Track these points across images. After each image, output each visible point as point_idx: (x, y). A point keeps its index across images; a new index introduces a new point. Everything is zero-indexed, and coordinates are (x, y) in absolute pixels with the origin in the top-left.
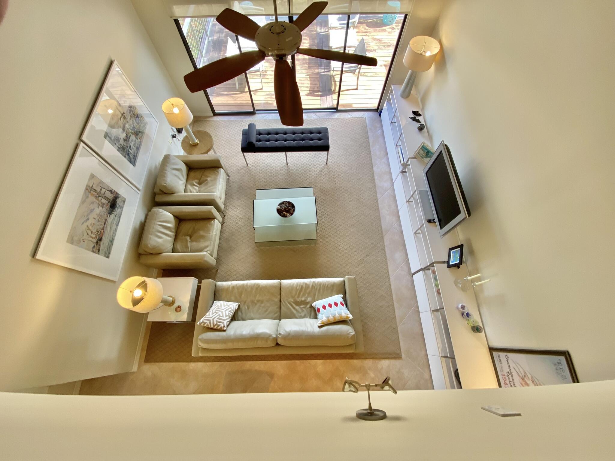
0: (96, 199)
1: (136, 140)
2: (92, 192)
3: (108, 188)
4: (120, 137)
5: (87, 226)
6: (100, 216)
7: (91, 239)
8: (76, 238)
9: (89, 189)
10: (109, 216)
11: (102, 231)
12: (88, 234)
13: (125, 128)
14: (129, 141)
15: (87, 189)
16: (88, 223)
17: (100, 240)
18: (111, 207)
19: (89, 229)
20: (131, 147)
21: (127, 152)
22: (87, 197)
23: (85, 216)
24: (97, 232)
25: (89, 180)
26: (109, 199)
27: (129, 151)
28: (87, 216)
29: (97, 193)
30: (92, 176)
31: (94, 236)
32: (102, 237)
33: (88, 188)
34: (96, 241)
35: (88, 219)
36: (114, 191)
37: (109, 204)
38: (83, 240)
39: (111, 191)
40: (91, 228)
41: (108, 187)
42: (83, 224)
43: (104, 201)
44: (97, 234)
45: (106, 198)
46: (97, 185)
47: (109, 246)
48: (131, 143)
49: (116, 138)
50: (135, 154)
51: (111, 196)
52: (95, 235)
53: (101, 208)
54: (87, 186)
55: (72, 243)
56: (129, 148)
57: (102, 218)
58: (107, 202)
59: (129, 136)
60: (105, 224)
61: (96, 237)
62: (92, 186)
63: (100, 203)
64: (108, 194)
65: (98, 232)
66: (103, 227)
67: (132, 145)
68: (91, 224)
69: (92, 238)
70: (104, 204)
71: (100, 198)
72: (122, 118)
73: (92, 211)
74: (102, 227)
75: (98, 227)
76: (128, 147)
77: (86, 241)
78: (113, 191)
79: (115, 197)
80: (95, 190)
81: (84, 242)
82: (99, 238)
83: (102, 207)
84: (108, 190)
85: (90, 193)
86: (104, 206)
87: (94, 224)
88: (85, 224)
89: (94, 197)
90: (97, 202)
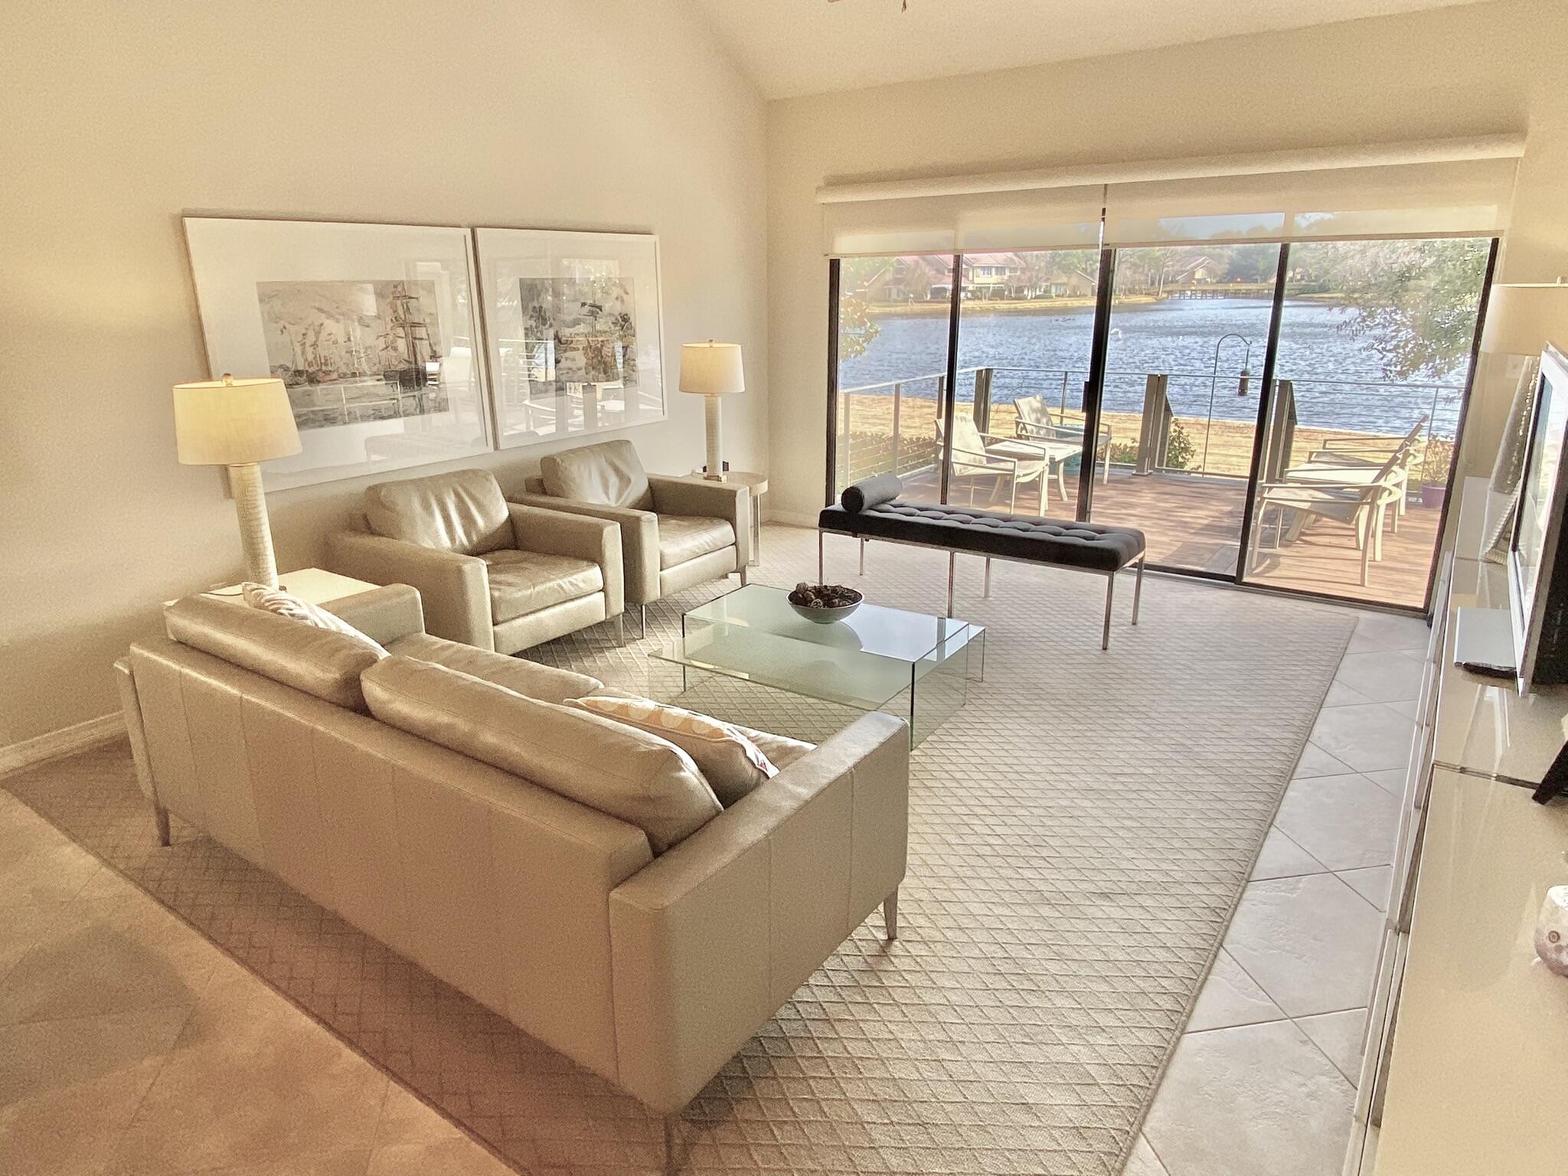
0: (393, 322)
1: (583, 372)
2: (399, 303)
3: (435, 344)
4: (552, 320)
5: (322, 325)
6: (364, 351)
7: (298, 349)
8: (277, 305)
9: (400, 293)
10: (379, 377)
11: (334, 376)
12: (305, 335)
13: (577, 326)
14: (565, 351)
15: (395, 287)
16: (329, 325)
17: (313, 380)
18: (402, 373)
19: (318, 334)
20: (558, 365)
22: (382, 296)
23: (337, 308)
24: (323, 361)
25: (416, 282)
26: (415, 359)
28: (343, 315)
29: (405, 318)
30: (429, 288)
31: (310, 357)
32: (319, 382)
33: (400, 288)
34: (301, 368)
35: (338, 320)
37: (403, 366)
38: (285, 328)
39: (435, 356)
40: (323, 336)
41: (439, 342)
43: (401, 344)
44: (321, 364)
45: (412, 349)
46: (419, 311)
47: (312, 416)
48: (566, 359)
49: (543, 313)
50: (555, 386)
51: (423, 361)
52: (315, 358)
53: (381, 343)
54: (402, 284)
55: (261, 301)
57: (362, 360)
58: (406, 357)
59: (573, 345)
60: (353, 375)
61: (310, 364)
62: (410, 298)
63: (391, 337)
64: (423, 351)
65: (326, 365)
66: (344, 375)
67: (564, 364)
68: (330, 334)
69: (303, 353)
70: (395, 349)
71: (400, 332)
72: (587, 309)
73: (361, 321)
74: (344, 369)
75: (336, 359)
77: (286, 337)
78: (439, 361)
79: (430, 373)
80: (407, 307)
81: (282, 332)
82: (313, 373)
83: (387, 348)
84: (430, 344)
85: (394, 298)
86: (392, 353)
87: (335, 343)
88: (322, 317)
89: (391, 311)
90: (389, 327)
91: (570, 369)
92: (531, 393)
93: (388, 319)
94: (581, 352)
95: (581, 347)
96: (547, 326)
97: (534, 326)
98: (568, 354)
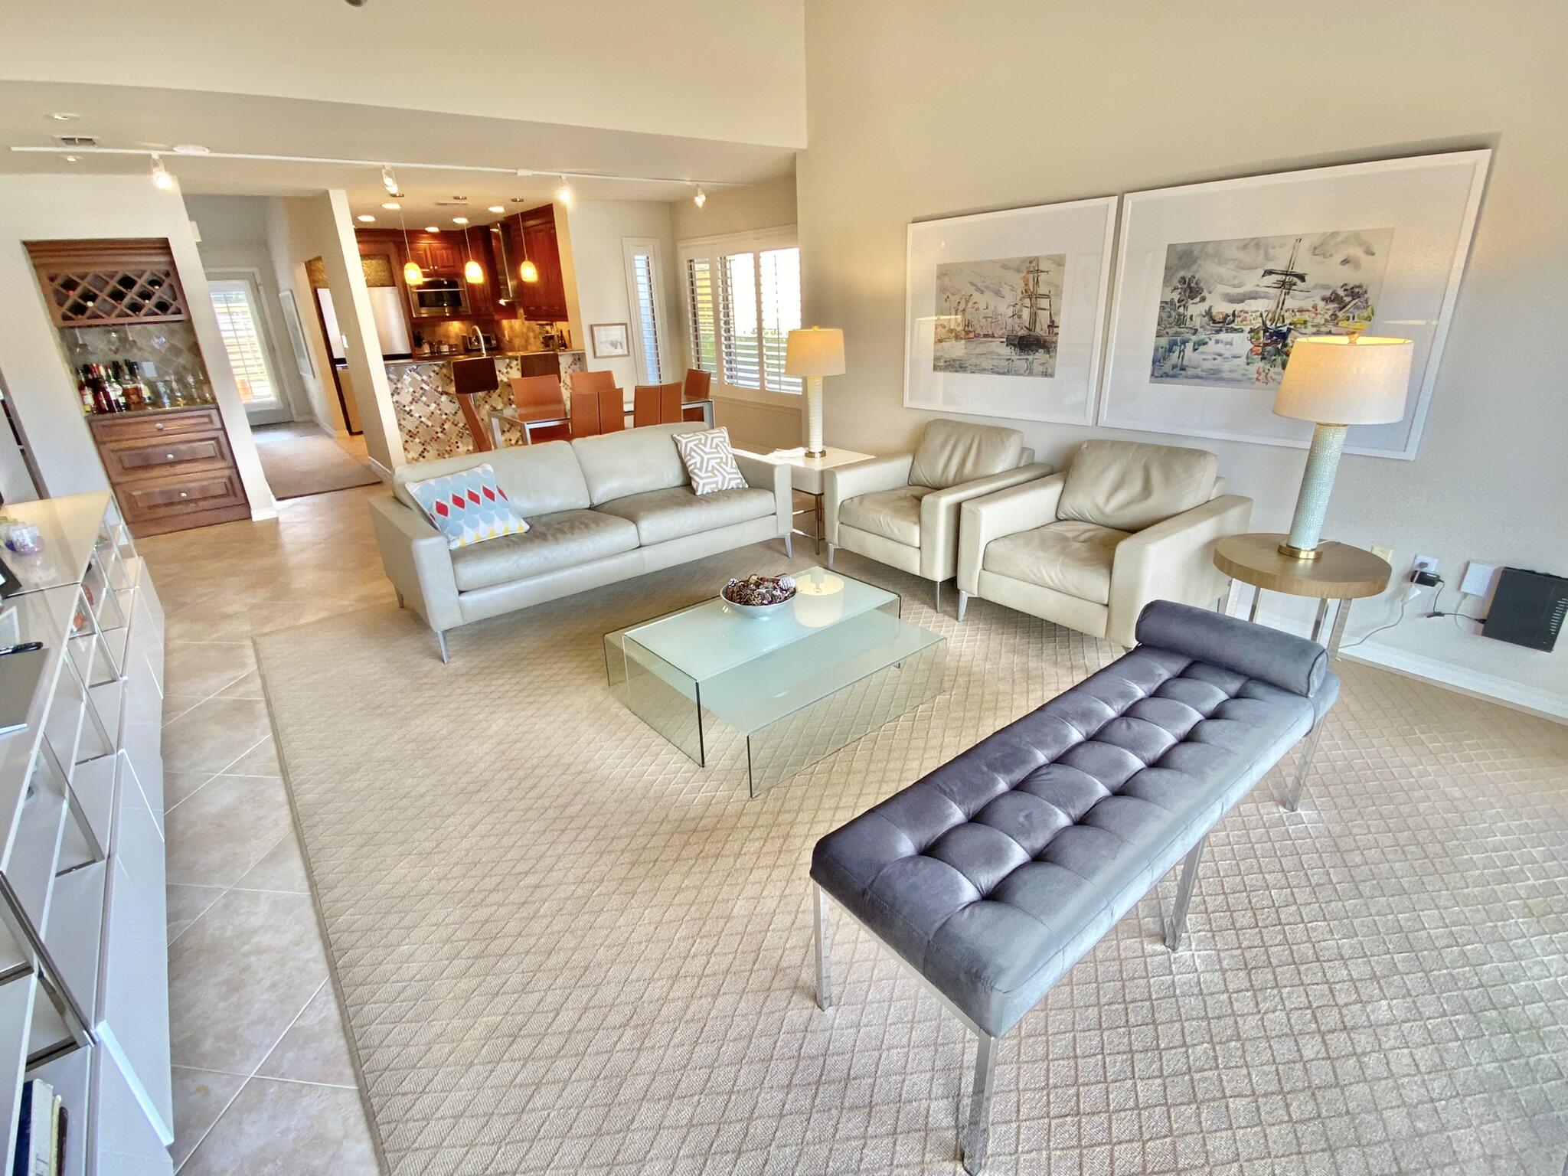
0: (1022, 293)
1: (1243, 360)
2: (1031, 276)
3: (1056, 314)
4: (1205, 293)
5: (972, 295)
6: (994, 318)
8: (946, 280)
9: (1032, 268)
11: (973, 335)
12: (959, 303)
13: (1247, 302)
14: (1218, 332)
15: (1031, 262)
16: (977, 296)
17: (958, 336)
18: (1021, 338)
19: (967, 302)
20: (1202, 349)
21: (1179, 339)
22: (1018, 271)
23: (984, 282)
24: (967, 323)
25: (1049, 258)
26: (1035, 329)
27: (1184, 342)
28: (987, 287)
29: (1034, 290)
30: (1059, 261)
32: (962, 338)
33: (1034, 264)
34: (953, 326)
35: (982, 292)
36: (1057, 334)
37: (1023, 333)
38: (948, 297)
39: (1052, 325)
40: (970, 304)
41: (1058, 313)
42: (972, 284)
43: (1026, 313)
44: (965, 325)
45: (1034, 317)
46: (1049, 283)
49: (1193, 285)
50: (1190, 372)
51: (1041, 330)
52: (962, 320)
53: (1010, 312)
54: (1037, 258)
55: (938, 278)
56: (1194, 338)
57: (994, 324)
58: (1027, 325)
59: (1233, 325)
60: (986, 336)
61: (958, 325)
62: (1042, 272)
63: (1018, 307)
64: (1044, 318)
65: (969, 326)
66: (980, 335)
67: (1212, 347)
68: (976, 303)
69: (956, 316)
70: (1020, 317)
71: (1027, 302)
72: (1274, 278)
73: (998, 293)
74: (979, 331)
75: (975, 322)
76: (1194, 334)
77: (948, 303)
78: (1056, 330)
79: (1045, 342)
80: (1037, 280)
81: (947, 300)
82: (960, 331)
83: (1014, 315)
84: (1050, 314)
85: (1029, 272)
86: (1018, 321)
87: (978, 309)
88: (972, 290)
89: (1023, 284)
90: (1019, 297)
91: (1220, 355)
92: (1152, 375)
93: (1019, 291)
94: (1246, 335)
95: (1247, 329)
96: (1197, 300)
97: (1176, 300)
98: (1223, 336)
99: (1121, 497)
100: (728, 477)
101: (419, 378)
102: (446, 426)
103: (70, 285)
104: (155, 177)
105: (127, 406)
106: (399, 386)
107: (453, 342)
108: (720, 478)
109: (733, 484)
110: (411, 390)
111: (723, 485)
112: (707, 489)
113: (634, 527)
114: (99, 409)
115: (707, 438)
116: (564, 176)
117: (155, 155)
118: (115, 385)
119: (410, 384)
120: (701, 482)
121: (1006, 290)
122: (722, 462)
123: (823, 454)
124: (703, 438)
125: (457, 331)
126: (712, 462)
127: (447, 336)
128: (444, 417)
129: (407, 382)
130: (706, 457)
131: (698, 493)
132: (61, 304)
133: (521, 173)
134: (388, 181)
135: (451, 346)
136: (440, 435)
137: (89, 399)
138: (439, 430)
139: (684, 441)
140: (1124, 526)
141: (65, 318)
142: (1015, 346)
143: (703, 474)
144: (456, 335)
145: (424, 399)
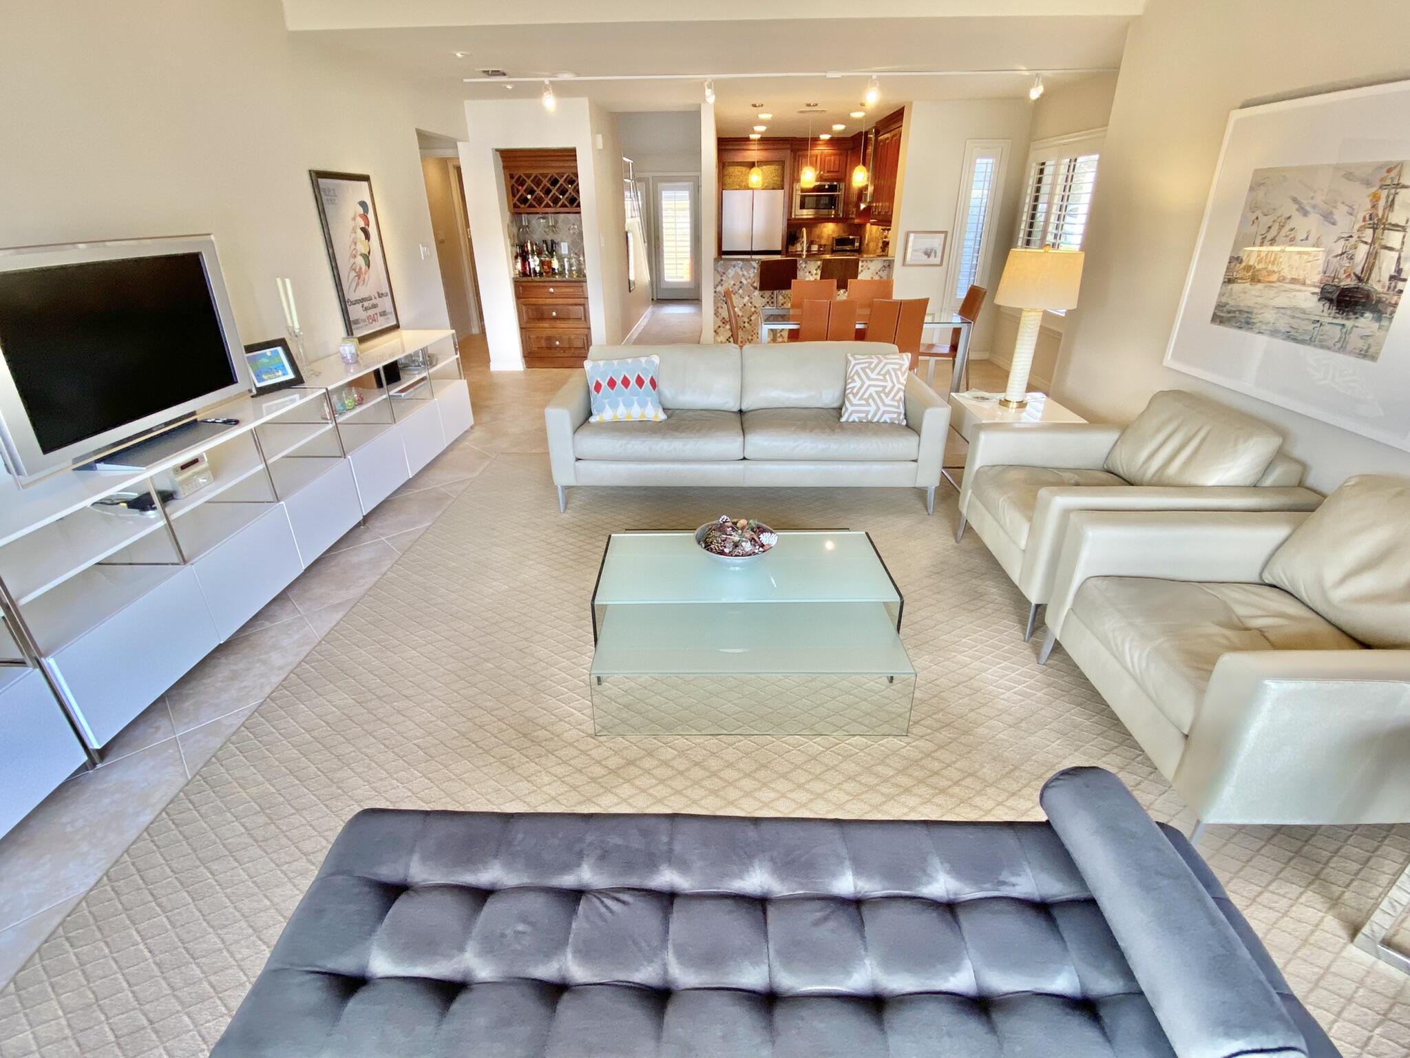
0: (1364, 220)
2: (1384, 193)
5: (1289, 218)
6: (1313, 254)
8: (1261, 193)
11: (1273, 278)
12: (1270, 228)
15: (1390, 170)
16: (1297, 216)
17: (1252, 278)
18: (1344, 291)
19: (1280, 228)
22: (1367, 184)
23: (1312, 198)
24: (1271, 259)
26: (1368, 279)
28: (1314, 207)
29: (1383, 215)
31: (1262, 253)
32: (1259, 281)
35: (1306, 214)
36: (1401, 292)
37: (1350, 283)
38: (1255, 219)
39: (1398, 277)
40: (1283, 231)
42: (1295, 200)
43: (1362, 250)
44: (1267, 262)
51: (1380, 280)
53: (1338, 247)
54: (1400, 165)
55: (1252, 189)
57: (1309, 264)
58: (1358, 271)
60: (1294, 281)
62: (1403, 187)
63: (1354, 240)
64: (1387, 263)
65: (1272, 264)
66: (1284, 278)
68: (1291, 230)
70: (1350, 257)
71: (1368, 234)
73: (1328, 216)
74: (1284, 273)
75: (1282, 259)
78: (1400, 285)
79: (1379, 301)
80: (1393, 200)
81: (1253, 222)
82: (1259, 270)
83: (1343, 254)
84: (1399, 258)
85: (1382, 187)
86: (1346, 263)
88: (1291, 209)
89: (1369, 206)
90: (1357, 227)
93: (1360, 216)
99: (1367, 583)
100: (883, 408)
101: (741, 273)
102: (753, 318)
103: (521, 182)
104: (544, 98)
105: (541, 274)
106: (723, 278)
107: (823, 242)
108: (873, 408)
109: (886, 418)
110: (733, 283)
111: (874, 416)
112: (855, 417)
113: (740, 439)
114: (524, 273)
115: (880, 361)
116: (875, 76)
117: (547, 81)
118: (536, 258)
119: (733, 278)
120: (850, 409)
121: (1340, 213)
122: (883, 391)
123: (1022, 405)
124: (875, 361)
125: (830, 232)
126: (872, 390)
127: (820, 237)
128: (753, 309)
129: (730, 276)
130: (867, 383)
131: (843, 420)
132: (514, 196)
133: (830, 75)
134: (708, 92)
135: (820, 246)
136: (746, 325)
137: (519, 266)
138: (747, 320)
139: (853, 362)
140: (1350, 631)
141: (515, 206)
142: (1331, 301)
143: (855, 401)
144: (829, 236)
145: (741, 291)
